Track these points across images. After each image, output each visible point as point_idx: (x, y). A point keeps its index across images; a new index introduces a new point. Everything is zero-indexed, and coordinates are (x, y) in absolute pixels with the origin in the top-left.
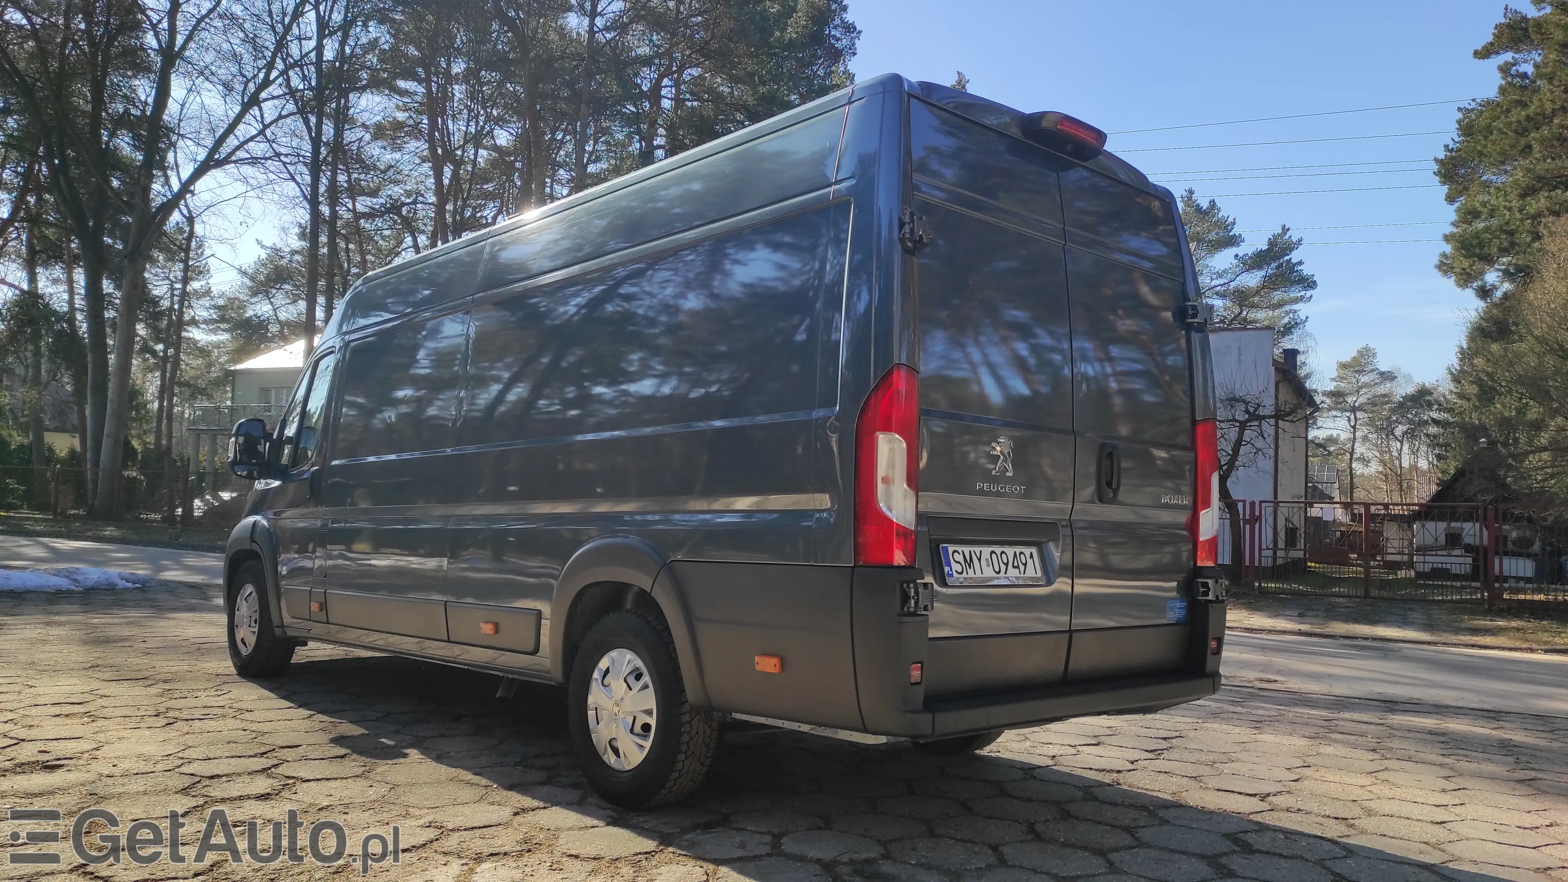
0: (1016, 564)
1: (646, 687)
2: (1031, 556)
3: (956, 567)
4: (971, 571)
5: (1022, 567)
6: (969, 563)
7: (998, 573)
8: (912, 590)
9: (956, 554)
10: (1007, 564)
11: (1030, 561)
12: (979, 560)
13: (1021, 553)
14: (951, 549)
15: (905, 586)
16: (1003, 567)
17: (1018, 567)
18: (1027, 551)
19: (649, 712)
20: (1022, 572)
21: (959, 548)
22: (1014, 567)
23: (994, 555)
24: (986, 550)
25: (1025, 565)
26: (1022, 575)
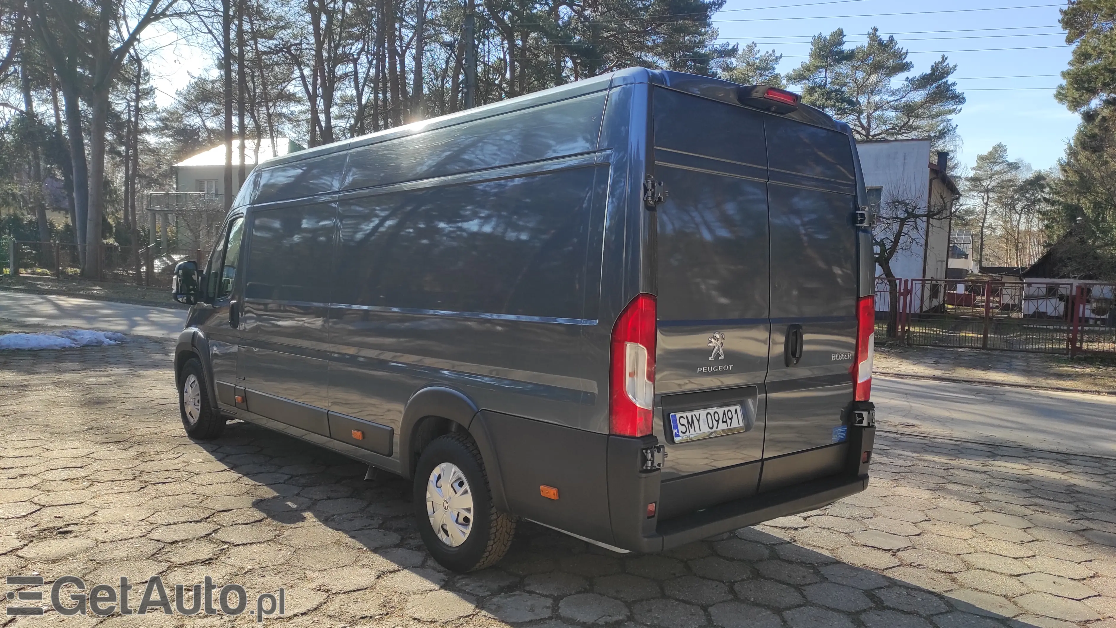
0: (725, 420)
1: (466, 492)
2: (736, 412)
3: (681, 429)
4: (692, 430)
5: (729, 421)
6: (691, 424)
7: (711, 428)
8: (650, 455)
9: (682, 419)
10: (718, 421)
11: (735, 416)
12: (698, 421)
13: (729, 410)
14: (678, 415)
15: (644, 451)
16: (715, 423)
17: (726, 422)
18: (733, 409)
19: (468, 510)
20: (729, 425)
21: (684, 415)
22: (723, 422)
23: (709, 416)
24: (703, 413)
25: (731, 419)
26: (729, 427)
